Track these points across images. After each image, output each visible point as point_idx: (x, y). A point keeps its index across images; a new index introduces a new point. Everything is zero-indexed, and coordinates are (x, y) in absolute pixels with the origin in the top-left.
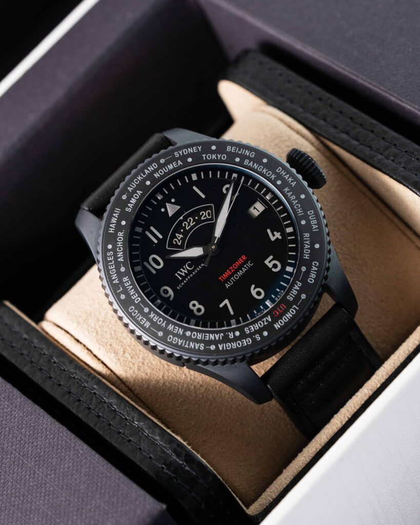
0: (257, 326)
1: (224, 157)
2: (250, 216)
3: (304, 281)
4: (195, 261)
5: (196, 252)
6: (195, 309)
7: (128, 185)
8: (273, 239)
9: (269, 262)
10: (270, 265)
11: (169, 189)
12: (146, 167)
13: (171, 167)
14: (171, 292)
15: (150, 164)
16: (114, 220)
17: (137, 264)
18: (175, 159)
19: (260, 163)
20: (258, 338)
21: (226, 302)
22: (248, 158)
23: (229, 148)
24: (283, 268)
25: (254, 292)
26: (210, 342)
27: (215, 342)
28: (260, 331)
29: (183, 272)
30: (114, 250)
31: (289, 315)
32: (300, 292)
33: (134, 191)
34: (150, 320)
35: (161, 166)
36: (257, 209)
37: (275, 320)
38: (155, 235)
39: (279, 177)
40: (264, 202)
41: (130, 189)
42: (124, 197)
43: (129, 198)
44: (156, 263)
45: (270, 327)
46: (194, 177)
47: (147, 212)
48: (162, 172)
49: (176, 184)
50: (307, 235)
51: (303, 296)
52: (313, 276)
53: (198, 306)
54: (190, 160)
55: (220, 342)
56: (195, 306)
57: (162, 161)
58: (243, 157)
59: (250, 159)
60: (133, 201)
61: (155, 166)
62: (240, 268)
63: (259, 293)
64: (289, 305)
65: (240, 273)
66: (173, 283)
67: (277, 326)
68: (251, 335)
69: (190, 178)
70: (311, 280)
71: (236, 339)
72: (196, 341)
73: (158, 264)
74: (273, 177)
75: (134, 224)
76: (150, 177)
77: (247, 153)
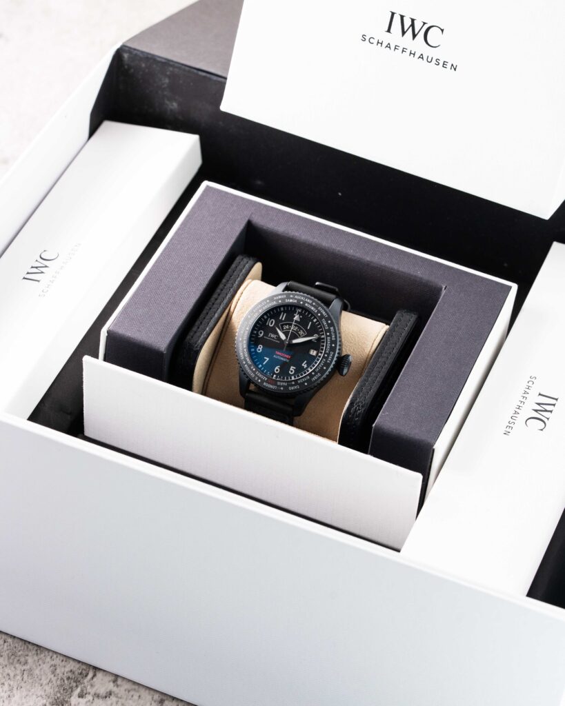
0: (260, 376)
1: (327, 328)
2: (309, 351)
3: (288, 386)
4: (279, 338)
5: (283, 337)
6: (259, 348)
7: (298, 295)
8: (303, 365)
9: (292, 368)
10: (291, 369)
11: (305, 313)
12: (309, 298)
13: (313, 308)
14: (261, 335)
15: (310, 299)
16: (280, 297)
17: (267, 316)
18: (317, 308)
19: (331, 344)
20: (256, 379)
21: (268, 359)
22: (331, 338)
23: (332, 328)
24: (292, 375)
25: (277, 368)
26: (246, 361)
27: (247, 363)
28: (259, 378)
29: (272, 336)
30: (267, 303)
31: (271, 386)
32: (283, 386)
33: (296, 299)
34: (244, 333)
35: (311, 305)
36: (313, 353)
37: (267, 382)
38: (283, 317)
39: (329, 354)
40: (317, 354)
41: (296, 297)
42: (291, 296)
43: (292, 298)
44: (271, 323)
45: (263, 381)
46: (315, 320)
47: (291, 309)
48: (309, 306)
49: (308, 315)
50: (308, 377)
51: (282, 388)
52: (293, 388)
53: (261, 349)
54: (319, 315)
55: (248, 364)
56: (260, 348)
57: (314, 304)
58: (330, 336)
59: (331, 339)
60: (291, 301)
61: (311, 302)
62: (284, 357)
63: (277, 370)
64: (276, 384)
65: (282, 359)
66: (266, 334)
67: (265, 384)
68: (256, 375)
69: (314, 319)
70: (290, 388)
71: (252, 370)
72: (244, 354)
73: (271, 324)
74: (327, 352)
75: (283, 306)
76: (305, 302)
77: (333, 336)
